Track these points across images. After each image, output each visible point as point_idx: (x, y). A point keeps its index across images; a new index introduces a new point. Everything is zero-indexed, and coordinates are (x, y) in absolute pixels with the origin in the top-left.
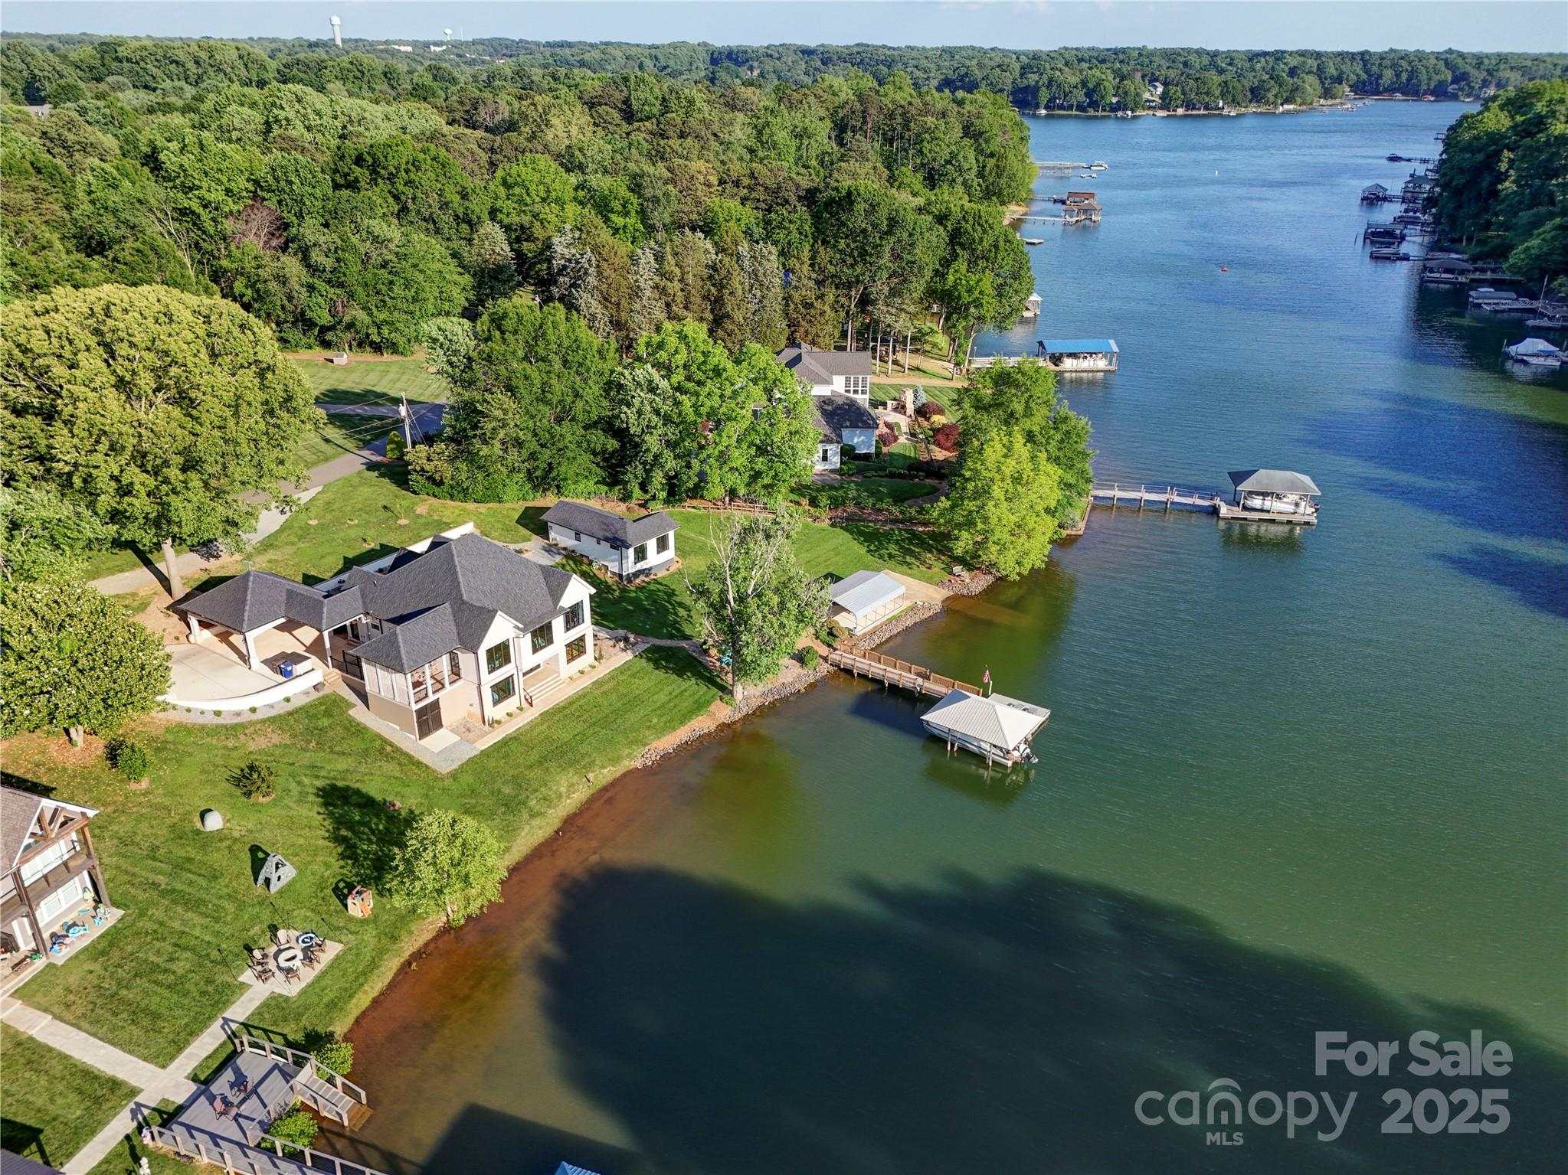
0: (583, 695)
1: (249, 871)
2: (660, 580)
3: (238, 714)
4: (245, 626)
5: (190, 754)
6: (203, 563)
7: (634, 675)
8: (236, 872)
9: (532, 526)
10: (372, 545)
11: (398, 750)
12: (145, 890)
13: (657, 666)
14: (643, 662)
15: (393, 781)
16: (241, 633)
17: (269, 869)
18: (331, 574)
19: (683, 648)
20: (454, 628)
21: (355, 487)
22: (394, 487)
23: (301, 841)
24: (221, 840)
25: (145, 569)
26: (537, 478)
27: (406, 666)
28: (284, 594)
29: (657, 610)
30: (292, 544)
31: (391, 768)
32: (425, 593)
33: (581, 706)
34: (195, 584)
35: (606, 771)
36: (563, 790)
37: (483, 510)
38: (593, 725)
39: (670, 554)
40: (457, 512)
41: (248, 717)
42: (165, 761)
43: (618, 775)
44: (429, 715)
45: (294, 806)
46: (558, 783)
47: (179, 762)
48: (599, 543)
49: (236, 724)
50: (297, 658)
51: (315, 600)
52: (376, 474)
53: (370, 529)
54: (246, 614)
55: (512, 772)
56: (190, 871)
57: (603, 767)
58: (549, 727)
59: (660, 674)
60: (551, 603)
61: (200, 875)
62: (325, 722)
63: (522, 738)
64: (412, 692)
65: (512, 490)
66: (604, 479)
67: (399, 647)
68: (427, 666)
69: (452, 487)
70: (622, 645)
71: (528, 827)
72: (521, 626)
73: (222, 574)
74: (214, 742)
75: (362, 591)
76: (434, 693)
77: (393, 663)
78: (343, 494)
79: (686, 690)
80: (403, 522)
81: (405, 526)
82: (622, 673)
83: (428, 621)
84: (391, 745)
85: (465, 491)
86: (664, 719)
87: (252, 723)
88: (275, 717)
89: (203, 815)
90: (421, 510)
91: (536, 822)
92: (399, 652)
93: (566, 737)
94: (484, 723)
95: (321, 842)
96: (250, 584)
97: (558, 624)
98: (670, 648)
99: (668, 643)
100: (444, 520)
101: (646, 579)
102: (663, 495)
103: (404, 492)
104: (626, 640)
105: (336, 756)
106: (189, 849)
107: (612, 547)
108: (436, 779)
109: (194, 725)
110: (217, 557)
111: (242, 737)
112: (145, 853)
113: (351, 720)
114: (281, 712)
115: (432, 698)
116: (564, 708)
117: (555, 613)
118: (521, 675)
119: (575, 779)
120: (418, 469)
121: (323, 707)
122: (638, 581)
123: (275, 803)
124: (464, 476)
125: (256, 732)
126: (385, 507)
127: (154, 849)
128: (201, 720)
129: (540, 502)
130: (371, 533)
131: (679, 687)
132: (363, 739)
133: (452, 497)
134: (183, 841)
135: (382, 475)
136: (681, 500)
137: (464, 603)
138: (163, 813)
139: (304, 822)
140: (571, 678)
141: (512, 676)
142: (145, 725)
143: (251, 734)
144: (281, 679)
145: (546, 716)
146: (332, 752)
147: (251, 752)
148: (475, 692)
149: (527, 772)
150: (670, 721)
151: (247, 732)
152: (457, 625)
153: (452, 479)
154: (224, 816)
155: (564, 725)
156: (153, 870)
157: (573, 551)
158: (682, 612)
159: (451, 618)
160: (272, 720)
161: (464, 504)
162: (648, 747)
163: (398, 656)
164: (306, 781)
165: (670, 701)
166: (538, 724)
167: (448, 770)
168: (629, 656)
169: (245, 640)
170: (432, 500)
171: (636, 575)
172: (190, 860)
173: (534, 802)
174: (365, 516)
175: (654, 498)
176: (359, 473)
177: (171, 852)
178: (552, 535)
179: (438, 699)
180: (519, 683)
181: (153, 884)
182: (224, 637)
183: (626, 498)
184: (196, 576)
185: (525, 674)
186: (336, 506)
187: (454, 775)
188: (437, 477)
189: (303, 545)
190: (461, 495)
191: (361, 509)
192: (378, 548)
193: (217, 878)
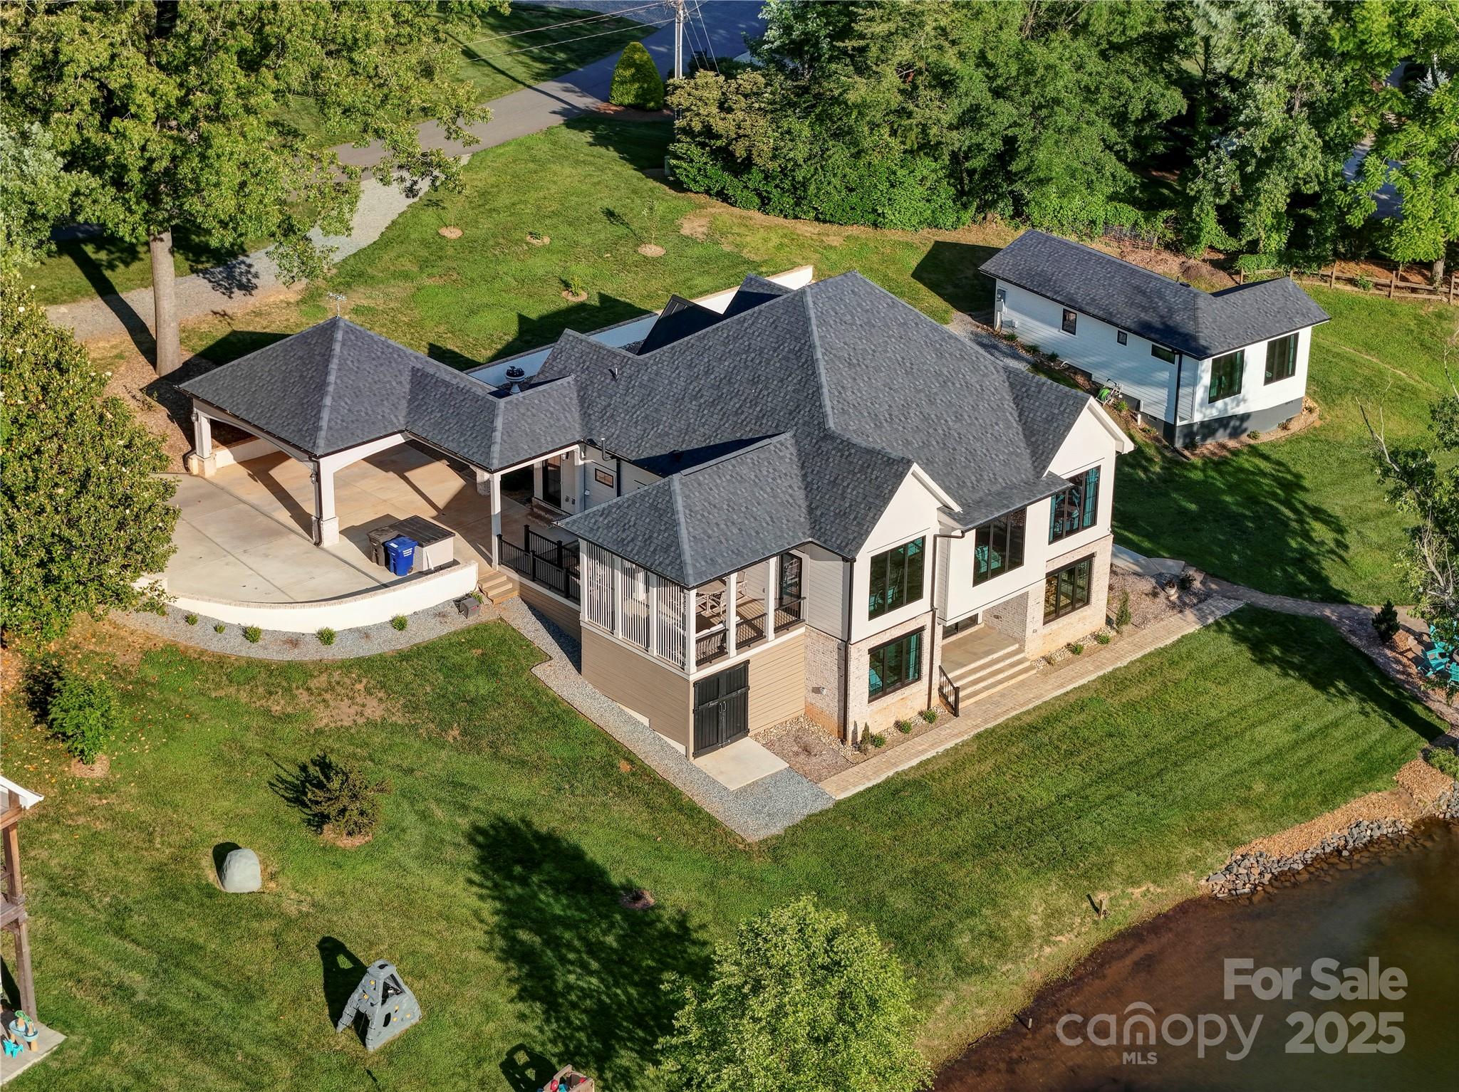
0: (1077, 703)
1: (319, 996)
2: (1265, 450)
3: (294, 641)
4: (321, 442)
5: (193, 718)
6: (219, 301)
7: (1202, 672)
8: (292, 992)
9: (950, 289)
10: (583, 297)
11: (643, 771)
12: (104, 998)
13: (1261, 654)
14: (1226, 645)
15: (634, 842)
16: (314, 458)
17: (364, 998)
18: (489, 353)
19: (1324, 621)
20: (800, 495)
21: (542, 164)
22: (629, 171)
23: (431, 946)
24: (259, 916)
25: (99, 301)
26: (971, 173)
27: (690, 570)
28: (406, 378)
29: (1257, 518)
30: (406, 276)
31: (628, 812)
32: (735, 404)
33: (1074, 730)
34: (202, 345)
35: (1137, 892)
36: (1035, 920)
37: (835, 241)
38: (1103, 777)
39: (1294, 387)
40: (775, 240)
41: (312, 653)
42: (142, 723)
43: (1166, 906)
44: (724, 698)
45: (413, 865)
46: (1023, 905)
47: (171, 732)
48: (1122, 340)
49: (290, 664)
50: (421, 532)
51: (476, 398)
52: (587, 136)
53: (578, 261)
54: (325, 415)
55: (910, 862)
56: (196, 974)
57: (1132, 881)
58: (997, 768)
59: (1269, 678)
60: (1027, 463)
61: (217, 985)
62: (480, 686)
63: (935, 787)
64: (693, 636)
65: (911, 197)
66: (1131, 189)
67: (675, 524)
68: (734, 577)
69: (767, 177)
70: (1173, 593)
71: (951, 995)
72: (957, 508)
73: (258, 326)
74: (243, 697)
75: (582, 390)
76: (741, 645)
77: (659, 558)
78: (515, 176)
79: (1335, 724)
80: (652, 250)
81: (654, 261)
82: (1172, 663)
83: (744, 470)
84: (630, 758)
85: (798, 192)
86: (1281, 786)
87: (324, 667)
88: (370, 660)
89: (222, 854)
90: (693, 226)
91: (970, 987)
92: (676, 536)
93: (1041, 796)
94: (843, 739)
95: (474, 956)
96: (337, 347)
97: (1039, 516)
98: (1293, 618)
99: (1288, 605)
100: (746, 254)
101: (1232, 444)
102: (1277, 241)
103: (651, 183)
104: (1184, 584)
105: (504, 767)
106: (193, 924)
107: (1155, 352)
108: (733, 852)
109: (202, 653)
110: (248, 288)
111: (303, 696)
112: (103, 917)
113: (540, 690)
114: (386, 649)
115: (734, 658)
116: (1033, 729)
117: (1034, 487)
118: (939, 631)
119: (1064, 900)
120: (697, 126)
121: (477, 652)
122: (1210, 444)
123: (371, 852)
124: (800, 153)
125: (330, 688)
126: (610, 214)
127: (120, 912)
128: (216, 645)
129: (970, 234)
130: (579, 271)
131: (1319, 714)
132: (567, 737)
133: (765, 203)
134: (181, 905)
135: (600, 141)
136: (1321, 260)
137: (828, 436)
138: (135, 838)
139: (436, 905)
140: (1049, 660)
141: (922, 629)
142: (101, 641)
143: (321, 692)
144: (389, 576)
145: (989, 741)
146: (495, 756)
147: (319, 732)
148: (832, 660)
149: (947, 867)
150: (1300, 794)
151: (313, 684)
152: (808, 487)
153: (774, 158)
154: (264, 863)
155: (1035, 772)
156: (120, 958)
157: (1053, 357)
158: (1320, 531)
159: (795, 470)
160: (365, 665)
161: (790, 223)
162: (1242, 850)
163: (673, 545)
164: (439, 813)
165: (1295, 745)
166: (969, 760)
167: (763, 834)
168: (1188, 624)
169: (317, 475)
170: (719, 208)
171: (1209, 428)
172: (194, 948)
173: (967, 938)
174: (565, 229)
175: (1253, 247)
176: (549, 131)
177: (155, 925)
178: (1004, 313)
179: (747, 662)
180: (934, 650)
181: (120, 987)
182: (260, 468)
183: (1182, 241)
184: (204, 328)
185: (948, 632)
186: (503, 200)
187: (775, 849)
188: (740, 150)
189: (428, 282)
190: (789, 200)
191: (555, 214)
192: (595, 302)
193: (252, 997)
